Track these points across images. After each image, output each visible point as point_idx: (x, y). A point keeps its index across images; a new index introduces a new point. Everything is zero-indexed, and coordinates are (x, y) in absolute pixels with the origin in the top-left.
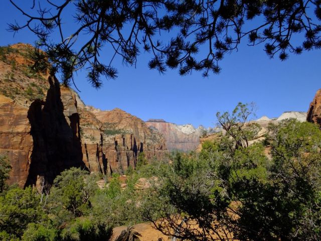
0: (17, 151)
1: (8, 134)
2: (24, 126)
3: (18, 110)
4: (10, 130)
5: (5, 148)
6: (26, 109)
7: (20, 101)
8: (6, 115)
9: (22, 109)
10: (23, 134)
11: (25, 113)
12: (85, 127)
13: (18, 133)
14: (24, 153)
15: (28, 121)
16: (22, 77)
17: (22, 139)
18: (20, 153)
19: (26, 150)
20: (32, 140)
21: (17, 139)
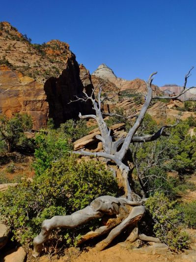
0: (40, 112)
1: (33, 101)
2: (42, 96)
3: (38, 85)
4: (35, 99)
5: (33, 110)
6: (42, 85)
7: (39, 80)
8: (31, 90)
9: (40, 85)
10: (42, 101)
11: (42, 87)
12: (108, 93)
13: (39, 101)
14: (44, 114)
15: (44, 93)
16: (47, 63)
17: (42, 105)
18: (41, 113)
19: (45, 111)
20: (48, 105)
21: (39, 105)
